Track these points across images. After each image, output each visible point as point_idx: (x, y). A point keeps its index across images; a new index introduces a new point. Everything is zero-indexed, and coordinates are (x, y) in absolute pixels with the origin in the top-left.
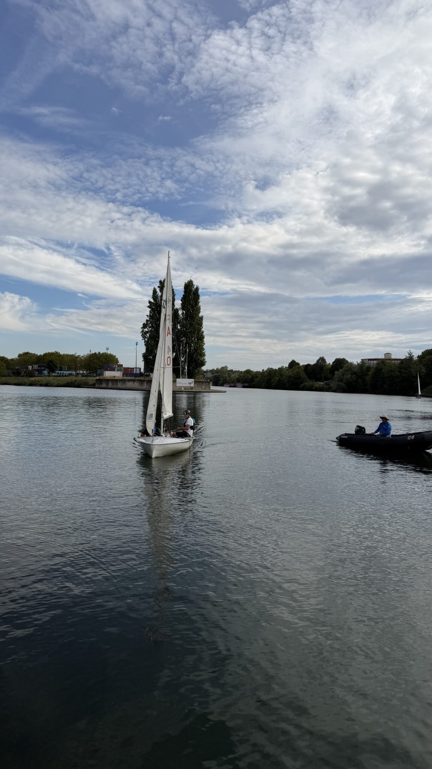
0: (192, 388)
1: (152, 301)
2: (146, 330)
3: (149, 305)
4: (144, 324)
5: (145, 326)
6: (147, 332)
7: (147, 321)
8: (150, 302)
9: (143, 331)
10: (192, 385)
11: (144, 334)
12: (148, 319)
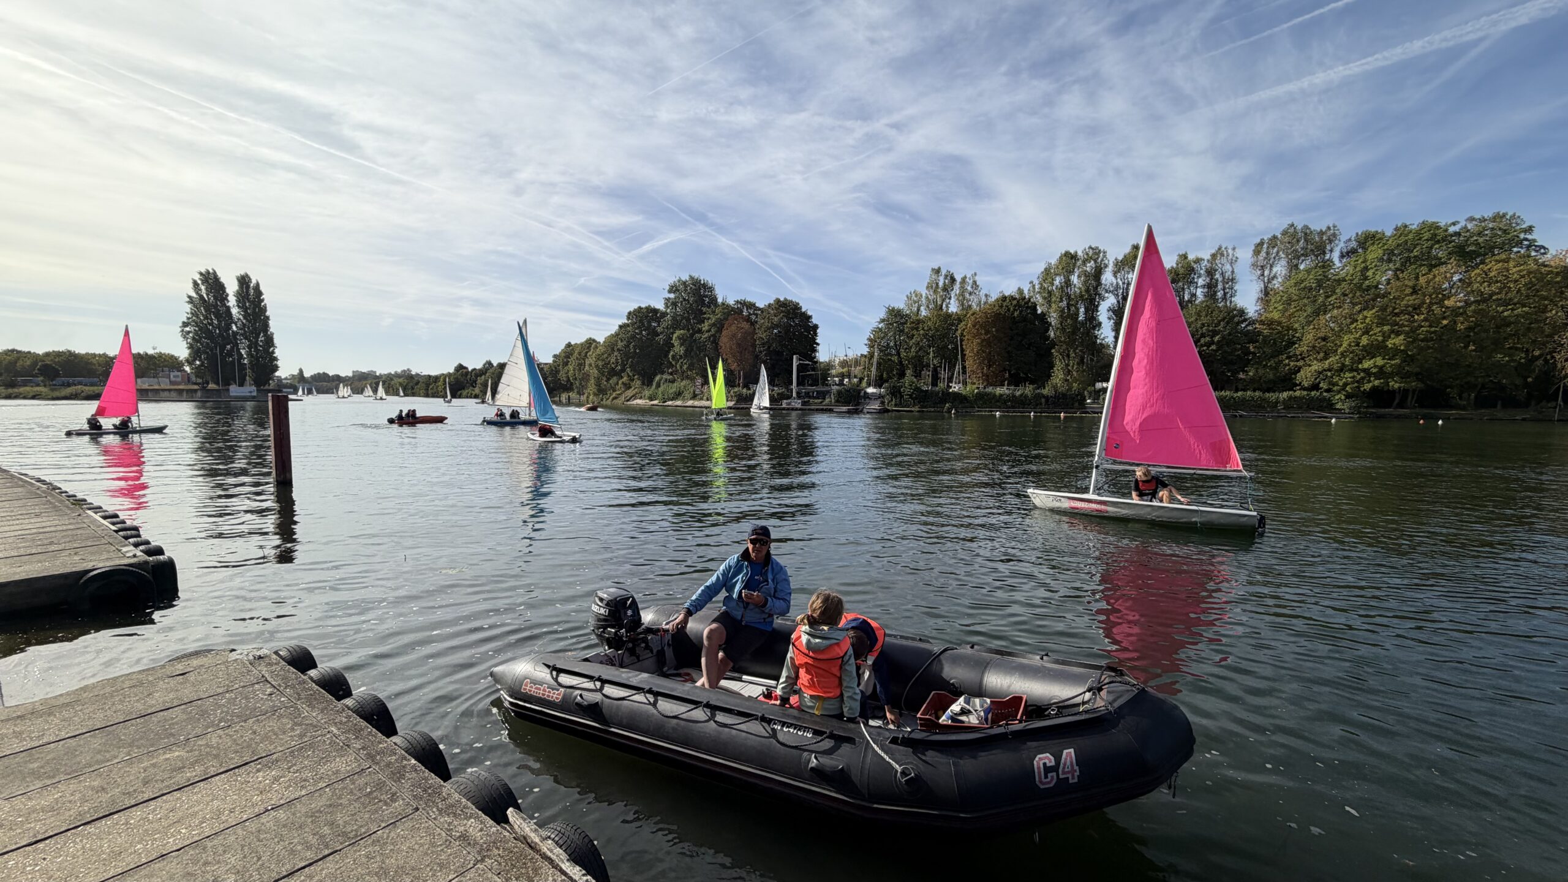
0: (254, 397)
1: (194, 295)
2: (188, 329)
3: (188, 299)
4: (184, 323)
5: (185, 325)
6: (189, 332)
7: (188, 318)
8: (189, 297)
9: (183, 331)
10: (255, 394)
11: (185, 335)
12: (190, 316)
